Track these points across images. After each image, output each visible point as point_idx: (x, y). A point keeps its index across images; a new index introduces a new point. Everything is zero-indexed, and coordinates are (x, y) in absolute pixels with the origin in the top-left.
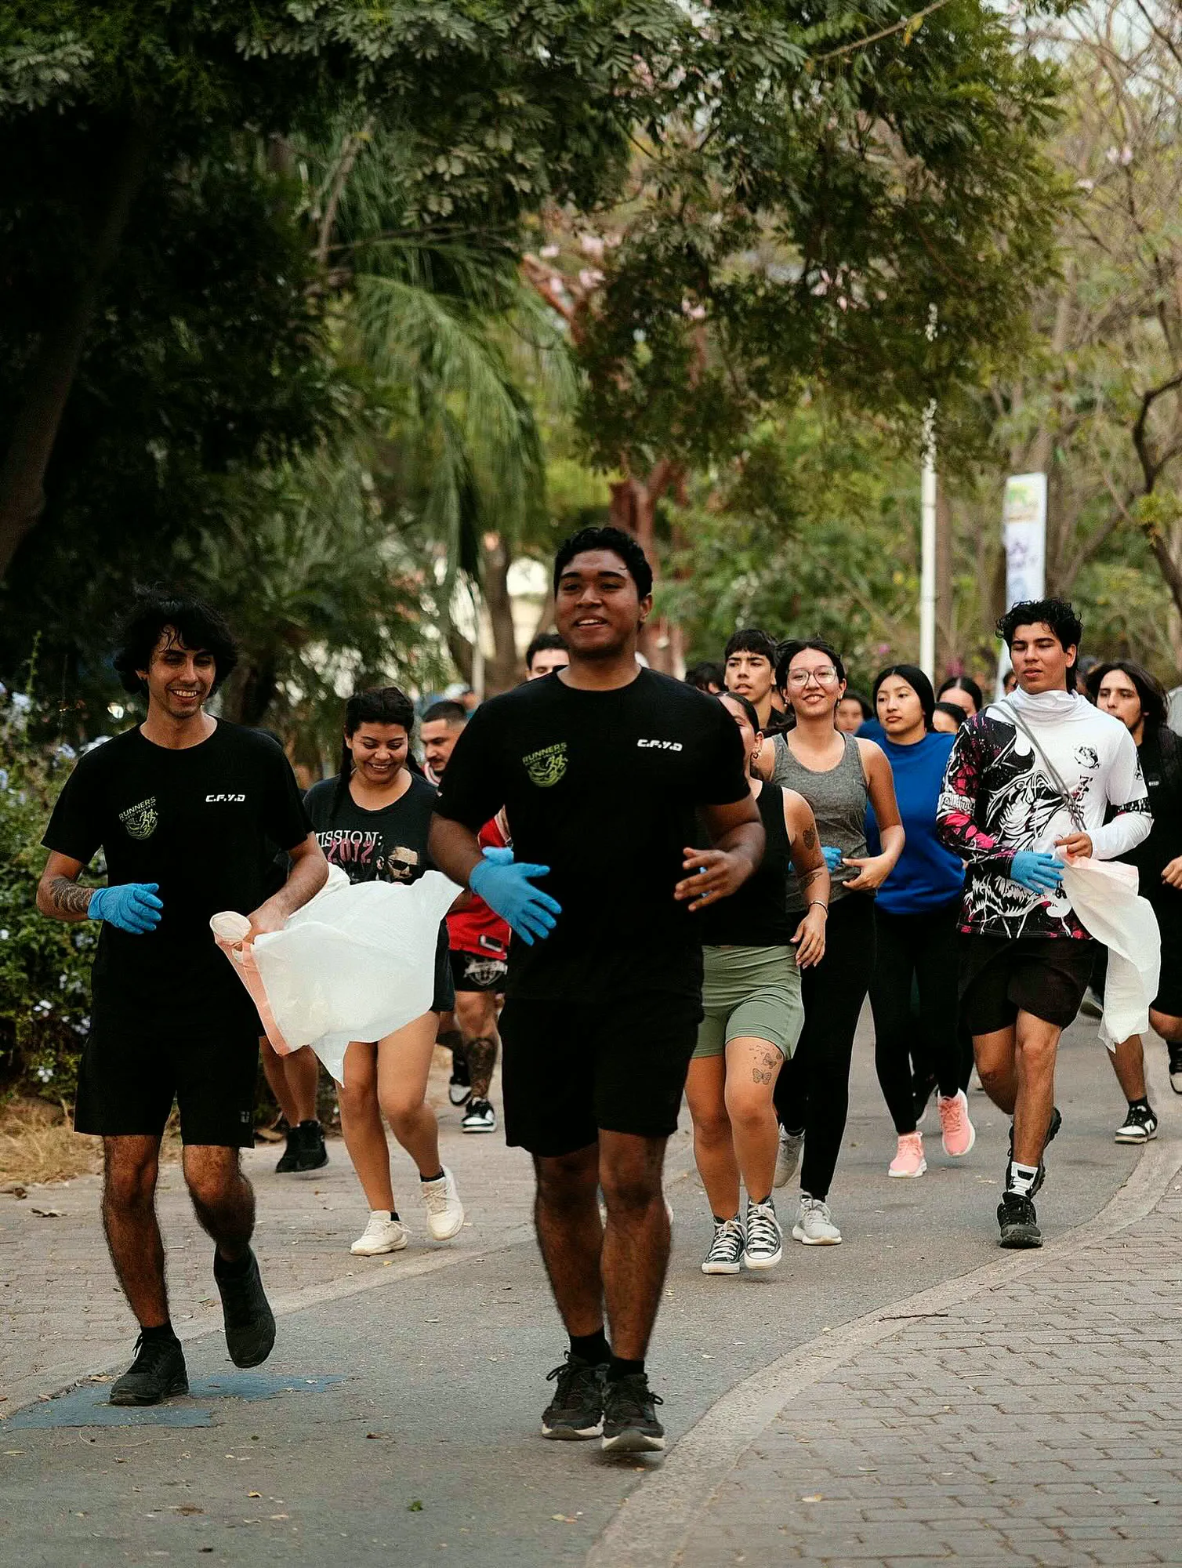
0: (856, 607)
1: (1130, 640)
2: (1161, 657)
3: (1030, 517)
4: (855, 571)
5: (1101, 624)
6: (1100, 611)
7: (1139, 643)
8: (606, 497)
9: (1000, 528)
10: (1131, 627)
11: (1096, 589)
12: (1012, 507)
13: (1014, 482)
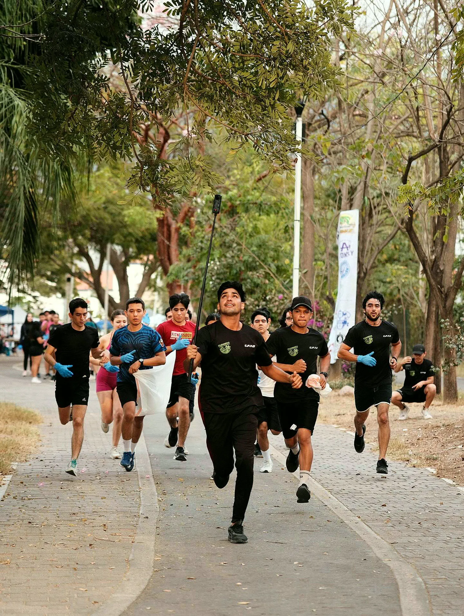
0: (267, 275)
1: (402, 298)
2: (416, 306)
3: (350, 231)
4: (270, 260)
5: (389, 291)
6: (388, 285)
7: (405, 300)
8: (155, 224)
9: (336, 237)
10: (402, 292)
11: (386, 275)
12: (342, 226)
13: (343, 214)
